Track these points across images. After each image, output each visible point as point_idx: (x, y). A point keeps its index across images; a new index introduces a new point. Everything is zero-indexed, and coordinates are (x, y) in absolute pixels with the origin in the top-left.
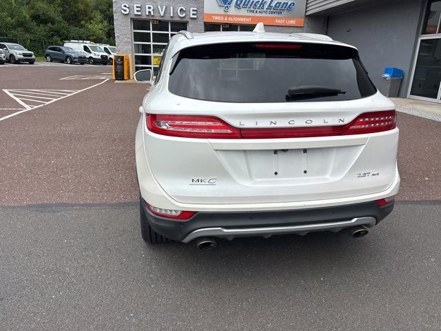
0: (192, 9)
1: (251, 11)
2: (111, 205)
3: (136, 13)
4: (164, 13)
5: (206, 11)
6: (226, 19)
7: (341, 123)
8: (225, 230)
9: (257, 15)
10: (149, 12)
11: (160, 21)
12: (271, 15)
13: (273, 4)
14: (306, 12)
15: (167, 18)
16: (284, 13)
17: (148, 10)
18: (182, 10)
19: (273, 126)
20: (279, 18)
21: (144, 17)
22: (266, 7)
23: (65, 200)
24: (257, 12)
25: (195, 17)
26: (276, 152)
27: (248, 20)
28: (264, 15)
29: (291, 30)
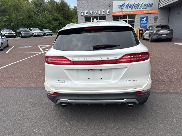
0: (107, 11)
1: (133, 9)
3: (86, 14)
4: (97, 14)
5: (113, 11)
6: (122, 13)
7: (115, 59)
8: (69, 101)
9: (136, 10)
10: (91, 14)
11: (95, 16)
12: (142, 10)
13: (143, 5)
14: (159, 7)
15: (98, 15)
16: (148, 8)
17: (90, 13)
18: (103, 11)
19: (85, 60)
21: (89, 16)
22: (140, 6)
24: (135, 9)
25: (109, 13)
26: (89, 70)
27: (131, 12)
28: (139, 10)
29: (152, 15)
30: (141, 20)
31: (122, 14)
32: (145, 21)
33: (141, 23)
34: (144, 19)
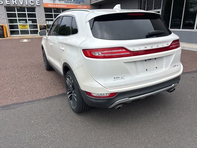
0: (37, 1)
1: (66, 2)
2: (44, 99)
3: (7, 3)
4: (23, 4)
5: (44, 2)
6: (55, 6)
7: (168, 46)
8: (131, 99)
10: (14, 3)
11: (20, 7)
12: (75, 4)
14: (90, 3)
15: (24, 5)
16: (81, 3)
17: (13, 2)
18: (31, 1)
19: (146, 49)
20: (79, 5)
21: (12, 5)
23: (16, 102)
24: (69, 3)
25: (39, 5)
26: (146, 60)
27: (65, 6)
28: (72, 4)
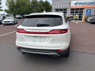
1: (82, 5)
3: (56, 8)
4: (62, 7)
5: (71, 6)
7: (47, 32)
8: (25, 51)
9: (84, 6)
10: (59, 8)
12: (88, 6)
13: (88, 3)
18: (66, 6)
22: (87, 4)
25: (69, 7)
27: (81, 7)
28: (86, 6)
29: (93, 9)
30: (87, 11)
31: (76, 8)
32: (89, 12)
33: (87, 13)
34: (89, 11)
